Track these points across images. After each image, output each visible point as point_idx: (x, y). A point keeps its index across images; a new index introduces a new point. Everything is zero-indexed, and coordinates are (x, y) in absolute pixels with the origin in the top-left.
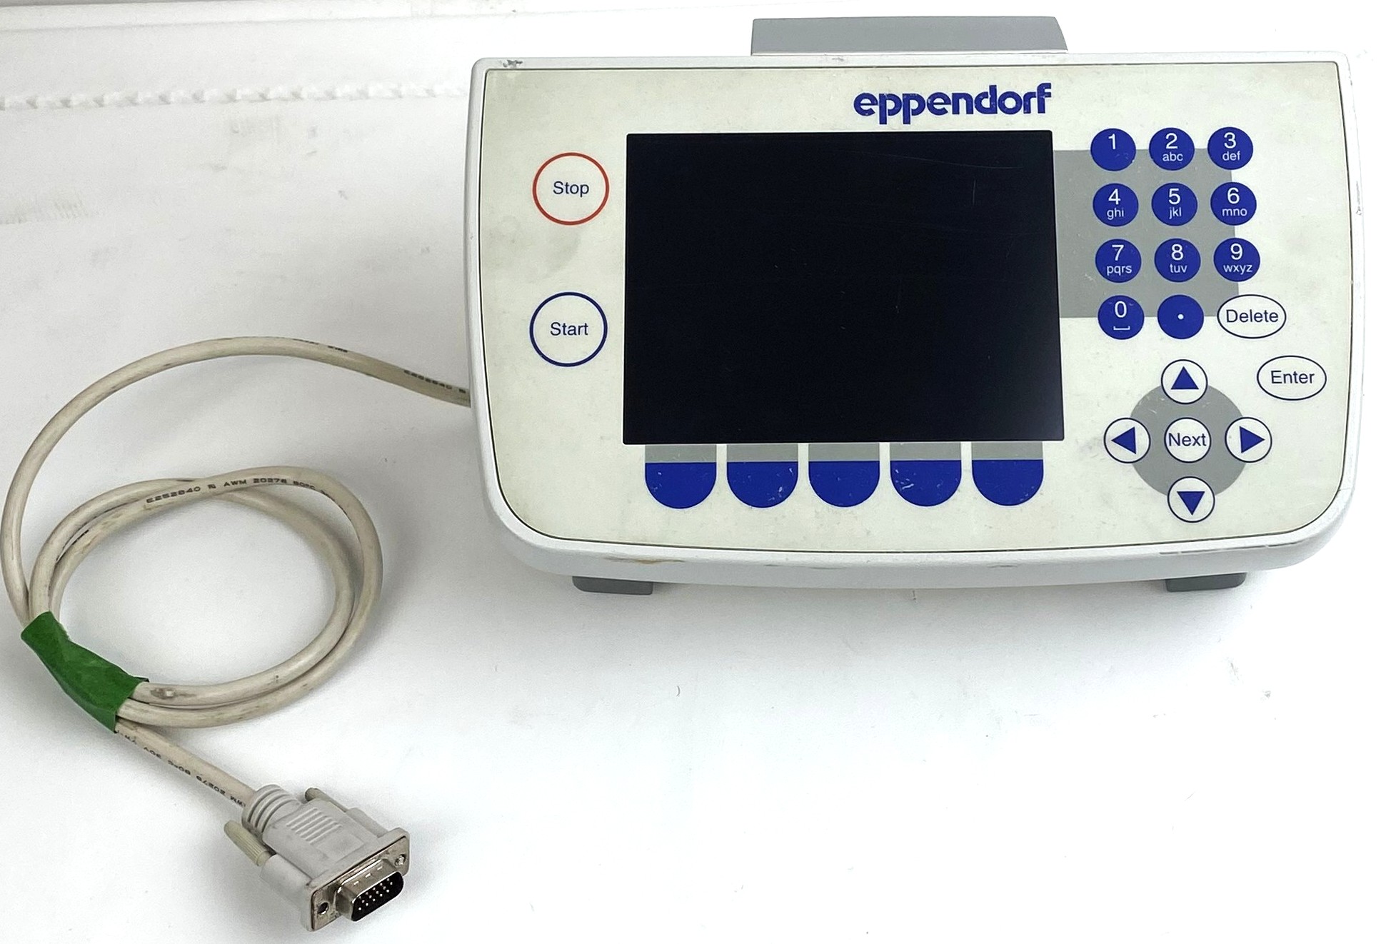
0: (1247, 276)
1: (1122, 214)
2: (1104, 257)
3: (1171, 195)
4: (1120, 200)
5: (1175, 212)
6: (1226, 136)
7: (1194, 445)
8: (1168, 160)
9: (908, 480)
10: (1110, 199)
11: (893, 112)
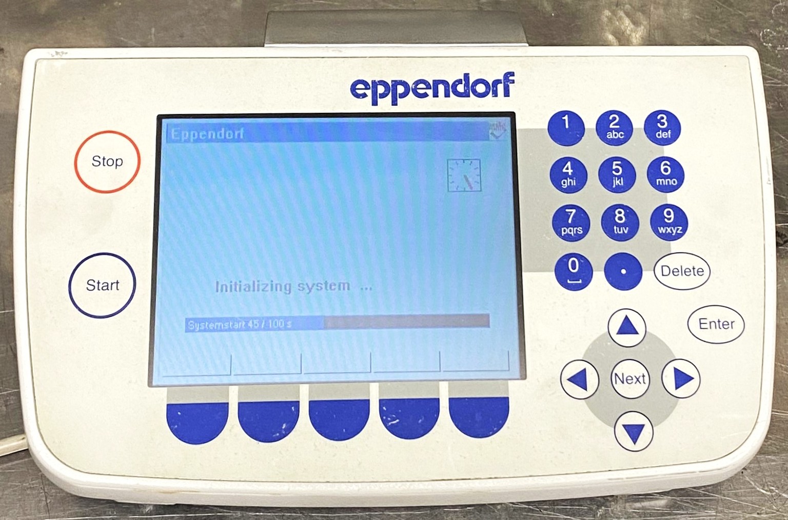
0: (678, 236)
1: (574, 183)
2: (560, 219)
3: (614, 167)
4: (572, 171)
5: (618, 182)
6: (659, 117)
7: (636, 383)
8: (611, 137)
9: (394, 416)
10: (564, 170)
11: (383, 96)
